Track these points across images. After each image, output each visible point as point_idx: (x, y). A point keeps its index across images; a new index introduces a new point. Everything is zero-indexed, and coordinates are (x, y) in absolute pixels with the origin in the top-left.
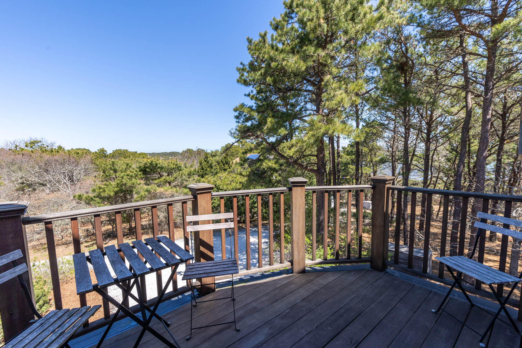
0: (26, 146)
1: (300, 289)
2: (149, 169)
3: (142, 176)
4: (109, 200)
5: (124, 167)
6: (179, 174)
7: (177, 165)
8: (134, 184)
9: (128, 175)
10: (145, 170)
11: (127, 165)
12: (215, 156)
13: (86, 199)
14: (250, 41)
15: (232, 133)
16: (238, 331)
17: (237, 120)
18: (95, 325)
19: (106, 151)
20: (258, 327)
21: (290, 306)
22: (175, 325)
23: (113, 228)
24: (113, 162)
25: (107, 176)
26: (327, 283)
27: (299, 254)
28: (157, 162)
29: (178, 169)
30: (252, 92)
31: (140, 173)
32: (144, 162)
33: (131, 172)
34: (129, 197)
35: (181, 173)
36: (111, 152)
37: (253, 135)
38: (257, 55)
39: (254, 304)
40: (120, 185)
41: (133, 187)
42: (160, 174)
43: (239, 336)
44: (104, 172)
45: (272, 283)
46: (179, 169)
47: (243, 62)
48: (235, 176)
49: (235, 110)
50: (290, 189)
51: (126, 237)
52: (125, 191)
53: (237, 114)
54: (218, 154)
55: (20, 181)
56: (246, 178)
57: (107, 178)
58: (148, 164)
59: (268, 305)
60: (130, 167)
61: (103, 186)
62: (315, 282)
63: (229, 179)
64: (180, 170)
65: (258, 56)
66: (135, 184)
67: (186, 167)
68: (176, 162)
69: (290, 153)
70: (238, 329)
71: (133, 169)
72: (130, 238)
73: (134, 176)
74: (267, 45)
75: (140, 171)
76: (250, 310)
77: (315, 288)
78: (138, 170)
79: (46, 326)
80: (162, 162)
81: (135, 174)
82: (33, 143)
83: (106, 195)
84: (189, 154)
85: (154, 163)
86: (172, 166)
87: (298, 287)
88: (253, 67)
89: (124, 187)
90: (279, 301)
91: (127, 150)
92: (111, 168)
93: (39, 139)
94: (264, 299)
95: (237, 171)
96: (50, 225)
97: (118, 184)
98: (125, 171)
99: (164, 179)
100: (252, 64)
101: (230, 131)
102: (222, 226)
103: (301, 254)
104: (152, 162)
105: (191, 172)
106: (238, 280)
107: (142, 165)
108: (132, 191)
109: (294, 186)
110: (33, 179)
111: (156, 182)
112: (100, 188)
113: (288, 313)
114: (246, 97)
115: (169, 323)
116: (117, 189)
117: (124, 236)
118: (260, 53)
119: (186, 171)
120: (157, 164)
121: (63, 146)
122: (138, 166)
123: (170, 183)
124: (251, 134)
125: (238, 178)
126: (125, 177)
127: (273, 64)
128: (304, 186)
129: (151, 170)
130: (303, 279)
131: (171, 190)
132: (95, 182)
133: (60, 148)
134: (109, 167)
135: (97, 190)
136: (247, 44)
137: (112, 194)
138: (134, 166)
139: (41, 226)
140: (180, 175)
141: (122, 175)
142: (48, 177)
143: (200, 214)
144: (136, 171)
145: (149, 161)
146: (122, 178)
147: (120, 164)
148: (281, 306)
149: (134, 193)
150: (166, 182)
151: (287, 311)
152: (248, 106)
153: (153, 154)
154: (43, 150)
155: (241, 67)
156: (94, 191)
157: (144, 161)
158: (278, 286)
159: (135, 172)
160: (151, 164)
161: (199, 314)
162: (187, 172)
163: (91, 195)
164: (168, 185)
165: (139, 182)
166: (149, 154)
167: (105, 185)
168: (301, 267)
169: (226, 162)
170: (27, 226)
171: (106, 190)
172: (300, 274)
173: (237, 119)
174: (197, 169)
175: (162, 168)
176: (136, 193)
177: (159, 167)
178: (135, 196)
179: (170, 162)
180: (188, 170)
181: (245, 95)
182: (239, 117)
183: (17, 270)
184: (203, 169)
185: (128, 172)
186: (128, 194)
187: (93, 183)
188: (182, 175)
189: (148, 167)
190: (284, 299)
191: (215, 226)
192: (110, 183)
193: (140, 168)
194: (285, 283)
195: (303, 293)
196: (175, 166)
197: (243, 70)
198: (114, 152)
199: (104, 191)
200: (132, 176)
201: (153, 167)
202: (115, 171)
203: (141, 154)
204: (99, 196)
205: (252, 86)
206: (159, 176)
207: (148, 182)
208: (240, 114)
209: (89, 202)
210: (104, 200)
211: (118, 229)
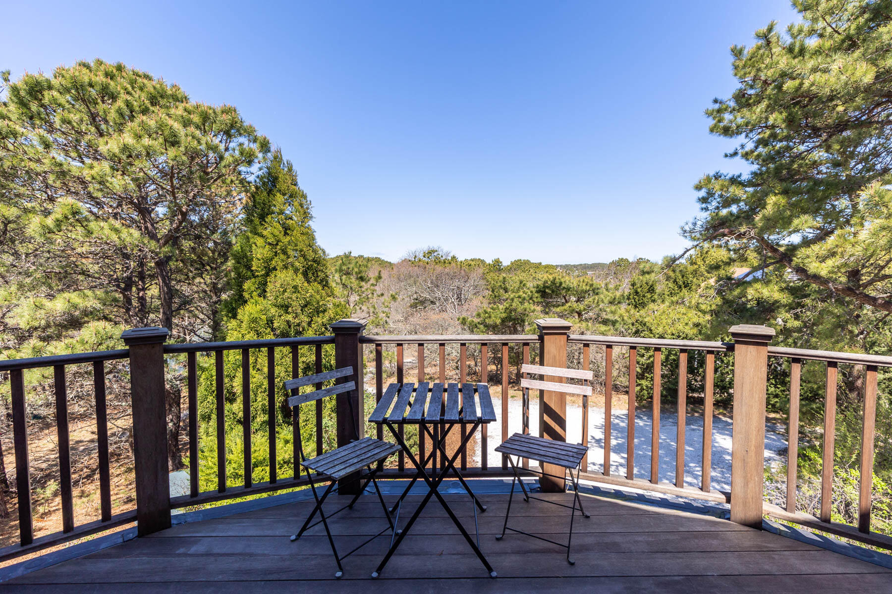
0: (424, 256)
1: (729, 554)
2: (550, 289)
3: (540, 300)
4: (494, 328)
5: (517, 285)
6: (594, 299)
7: (592, 285)
8: (525, 310)
9: (519, 297)
10: (544, 292)
11: (521, 282)
12: (648, 273)
13: (470, 324)
14: (737, 53)
15: (685, 231)
16: (572, 564)
17: (704, 206)
18: (409, 472)
19: (501, 263)
20: (606, 575)
21: (688, 572)
22: (491, 515)
23: (497, 370)
24: (504, 278)
25: (495, 296)
26: (810, 571)
27: (746, 484)
28: (562, 280)
29: (594, 292)
30: (743, 146)
31: (536, 295)
32: (543, 280)
33: (524, 292)
34: (519, 329)
35: (597, 298)
36: (509, 264)
37: (731, 233)
38: (753, 74)
39: (618, 539)
40: (509, 310)
41: (524, 314)
42: (565, 298)
43: (570, 572)
44: (493, 291)
45: (673, 519)
46: (596, 292)
47: (719, 98)
48: (683, 310)
49: (698, 188)
50: (731, 348)
51: (511, 386)
52: (514, 319)
53: (703, 193)
54: (655, 270)
55: (415, 296)
56: (708, 317)
57: (496, 299)
58: (549, 283)
59: (644, 552)
60: (524, 285)
61: (489, 310)
62: (776, 557)
63: (671, 316)
64: (597, 294)
65: (755, 76)
66: (528, 310)
67: (607, 290)
68: (592, 280)
69: (823, 269)
70: (572, 561)
71: (528, 289)
72: (516, 388)
73: (527, 299)
74: (776, 50)
75: (537, 292)
76: (606, 543)
77: (768, 567)
78: (534, 290)
79: (357, 449)
80: (571, 281)
81: (529, 295)
82: (431, 252)
83: (491, 323)
84: (620, 266)
85: (557, 280)
86: (584, 287)
87: (727, 549)
88: (743, 100)
89: (513, 314)
90: (668, 555)
91: (528, 260)
92: (501, 286)
93: (436, 248)
94: (640, 539)
95: (690, 302)
96: (380, 348)
97: (506, 308)
98: (518, 290)
99: (570, 307)
100: (741, 94)
101: (682, 228)
102: (572, 389)
103: (751, 485)
104: (555, 279)
105: (615, 299)
106: (613, 491)
107: (540, 283)
108: (523, 321)
109: (737, 342)
110: (426, 295)
111: (558, 310)
112: (486, 312)
113: (677, 582)
114: (727, 159)
115: (485, 507)
116: (504, 315)
117: (510, 383)
118: (759, 70)
119: (605, 296)
120: (561, 283)
121: (457, 256)
122: (535, 285)
123: (580, 314)
124: (726, 231)
125: (690, 315)
126: (515, 300)
127: (789, 85)
128: (766, 345)
129: (553, 291)
130: (749, 538)
131: (579, 325)
132: (482, 303)
133: (454, 258)
134: (499, 284)
135: (482, 315)
136: (732, 59)
137: (498, 321)
138: (530, 284)
139: (373, 346)
140: (596, 301)
141: (512, 296)
142: (438, 294)
143: (547, 366)
144: (531, 292)
145: (551, 277)
146: (512, 300)
147: (513, 280)
148: (670, 565)
149: (527, 323)
150: (572, 311)
151: (676, 578)
152: (730, 176)
153: (567, 266)
154: (438, 261)
155: (717, 106)
156: (479, 315)
157: (544, 277)
158: (681, 529)
159: (529, 293)
160: (553, 282)
161: (527, 514)
162: (608, 298)
163: (476, 320)
164: (576, 315)
165: (532, 308)
166: (561, 266)
167: (492, 308)
168: (751, 515)
169: (684, 283)
170: (364, 345)
171: (493, 316)
172: (746, 528)
173: (703, 203)
174: (626, 293)
175: (568, 289)
176: (529, 324)
177: (564, 288)
178: (527, 328)
179: (582, 280)
180: (611, 295)
181: (726, 156)
182: (708, 199)
183: (346, 386)
184: (637, 293)
185: (521, 293)
186: (518, 323)
187: (479, 304)
188: (598, 302)
189: (548, 287)
190: (681, 555)
191: (561, 387)
192: (498, 306)
193: (537, 287)
194: (701, 529)
195: (734, 564)
196: (588, 288)
197: (719, 111)
198: (512, 263)
199: (490, 317)
200: (524, 299)
201: (556, 287)
202: (506, 290)
203: (547, 267)
204: (483, 323)
205: (744, 135)
206: (564, 301)
207: (547, 310)
208: (710, 194)
209: (473, 328)
210: (489, 329)
211: (504, 372)
